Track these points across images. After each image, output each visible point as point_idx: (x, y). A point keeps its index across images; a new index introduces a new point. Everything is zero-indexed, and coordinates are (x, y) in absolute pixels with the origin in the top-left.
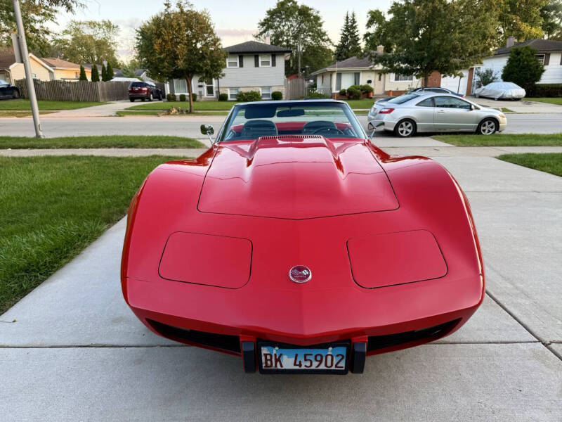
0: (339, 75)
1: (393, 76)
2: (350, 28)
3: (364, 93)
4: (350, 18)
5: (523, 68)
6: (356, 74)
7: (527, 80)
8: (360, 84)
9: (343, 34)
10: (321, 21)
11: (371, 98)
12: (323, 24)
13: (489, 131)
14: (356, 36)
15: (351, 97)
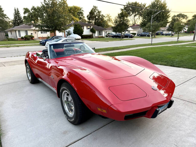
0: (19, 31)
1: (40, 32)
2: (17, 13)
3: (31, 38)
4: (17, 10)
5: (78, 30)
6: (26, 31)
7: (80, 34)
8: (28, 35)
9: (15, 16)
10: (3, 10)
11: (34, 40)
12: (4, 11)
13: (83, 49)
14: (20, 17)
15: (26, 39)
